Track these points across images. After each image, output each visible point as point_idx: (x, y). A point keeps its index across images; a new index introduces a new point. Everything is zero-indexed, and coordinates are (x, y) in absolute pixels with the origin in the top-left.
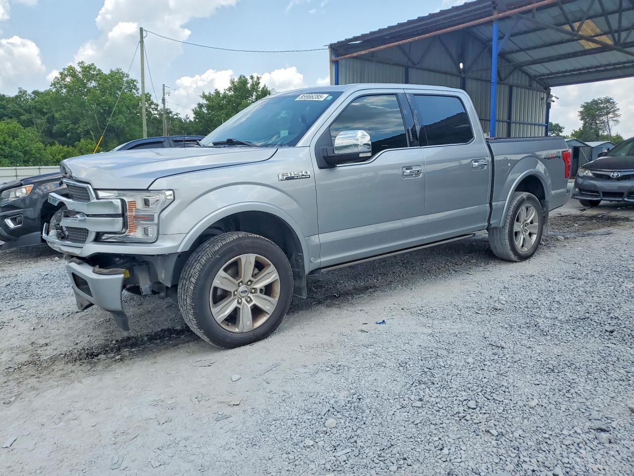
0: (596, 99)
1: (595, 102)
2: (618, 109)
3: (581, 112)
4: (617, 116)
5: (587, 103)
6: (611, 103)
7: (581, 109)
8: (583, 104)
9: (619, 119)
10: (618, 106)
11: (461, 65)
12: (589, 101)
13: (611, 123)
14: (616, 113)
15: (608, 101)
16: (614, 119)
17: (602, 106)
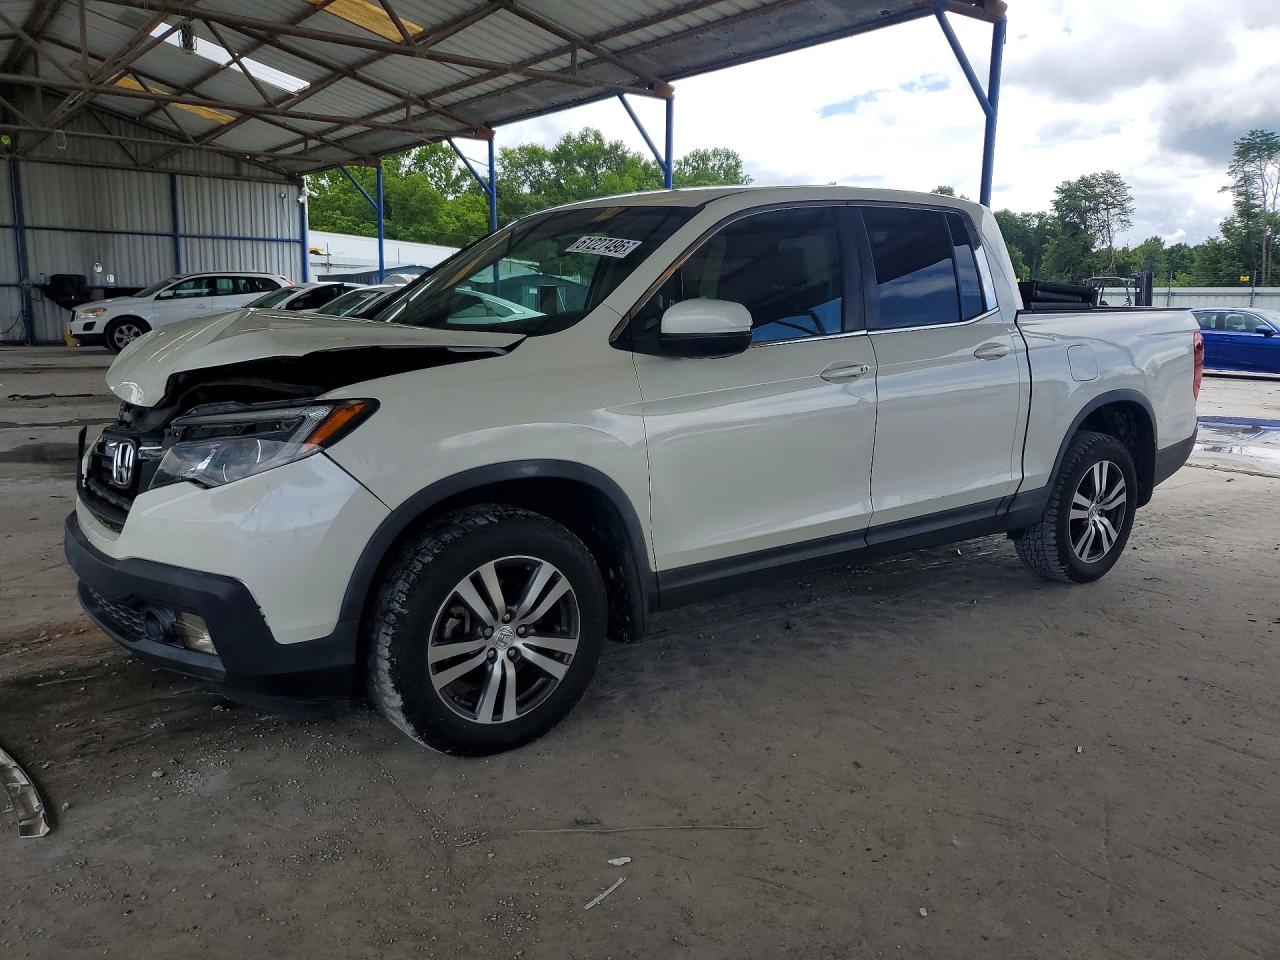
0: (1087, 175)
1: (1085, 182)
2: (1131, 199)
3: (1057, 204)
4: (1124, 211)
5: (1069, 184)
6: (1114, 184)
7: (1056, 197)
8: (1060, 185)
9: (1130, 217)
10: (1129, 192)
12: (1074, 179)
13: (1115, 226)
14: (1128, 205)
15: (1110, 179)
16: (1122, 217)
17: (1098, 190)
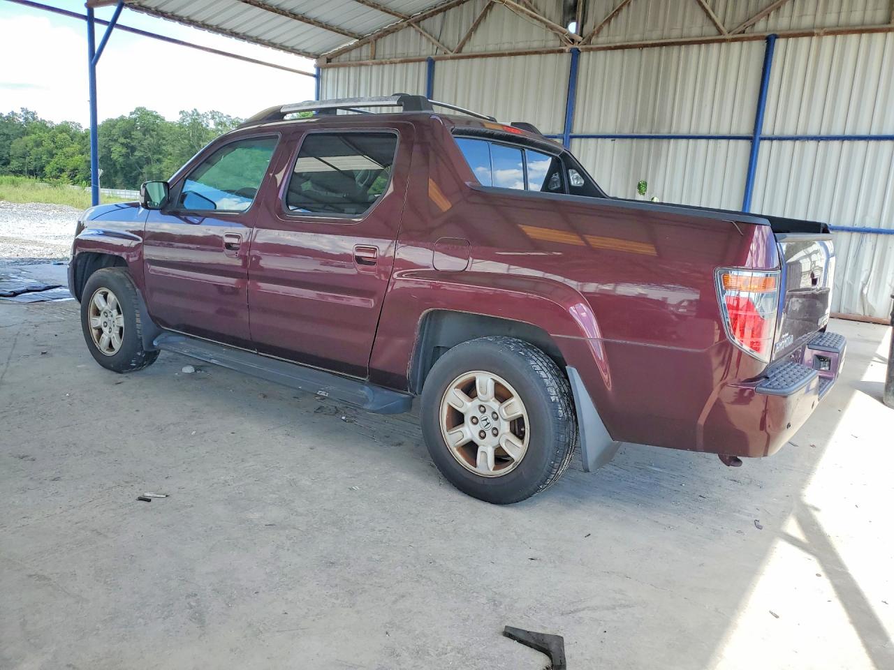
11: (572, 27)
